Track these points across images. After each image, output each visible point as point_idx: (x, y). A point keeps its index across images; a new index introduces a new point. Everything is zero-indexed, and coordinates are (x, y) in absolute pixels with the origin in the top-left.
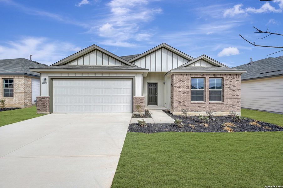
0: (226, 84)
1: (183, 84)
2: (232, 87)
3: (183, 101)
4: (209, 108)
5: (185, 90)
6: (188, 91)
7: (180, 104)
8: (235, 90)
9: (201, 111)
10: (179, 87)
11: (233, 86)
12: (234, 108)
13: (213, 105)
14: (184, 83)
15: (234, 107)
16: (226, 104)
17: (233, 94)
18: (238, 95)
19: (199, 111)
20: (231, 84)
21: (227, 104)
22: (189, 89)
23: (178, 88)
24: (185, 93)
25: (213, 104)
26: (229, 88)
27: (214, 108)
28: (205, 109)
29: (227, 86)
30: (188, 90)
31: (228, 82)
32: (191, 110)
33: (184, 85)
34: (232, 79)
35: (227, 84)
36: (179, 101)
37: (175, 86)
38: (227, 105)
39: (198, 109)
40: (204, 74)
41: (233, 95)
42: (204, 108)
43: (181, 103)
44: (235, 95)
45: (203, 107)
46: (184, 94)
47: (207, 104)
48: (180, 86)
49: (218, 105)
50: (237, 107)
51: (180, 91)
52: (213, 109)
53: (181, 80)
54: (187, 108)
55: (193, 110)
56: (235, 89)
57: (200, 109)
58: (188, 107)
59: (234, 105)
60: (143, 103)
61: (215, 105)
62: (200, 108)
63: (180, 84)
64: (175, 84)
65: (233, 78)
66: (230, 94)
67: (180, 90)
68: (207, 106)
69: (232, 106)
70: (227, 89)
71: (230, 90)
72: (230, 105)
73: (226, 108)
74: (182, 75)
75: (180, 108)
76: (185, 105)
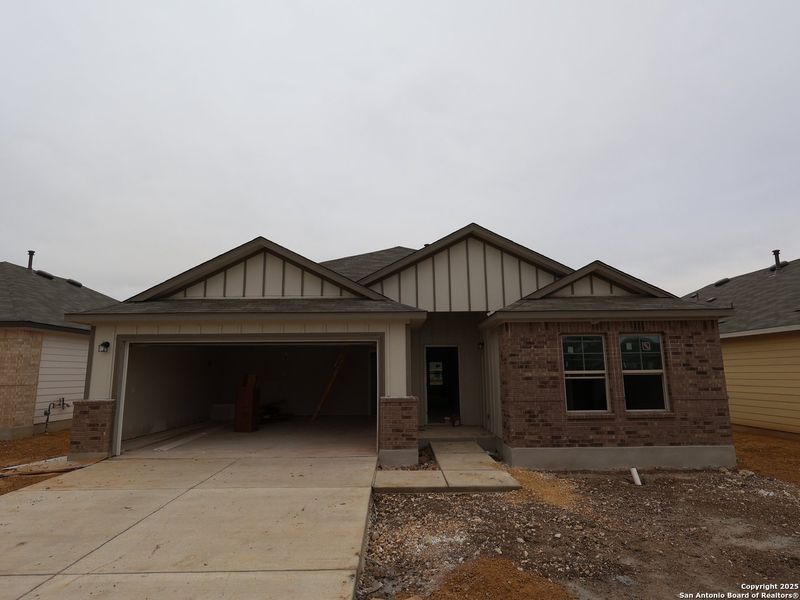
0: (676, 353)
1: (537, 355)
2: (696, 364)
3: (541, 412)
4: (628, 433)
5: (545, 374)
6: (555, 378)
7: (530, 421)
8: (705, 373)
9: (601, 445)
10: (527, 366)
11: (698, 357)
12: (712, 432)
13: (640, 424)
14: (540, 351)
15: (707, 427)
16: (683, 419)
17: (701, 386)
18: (719, 389)
19: (596, 445)
20: (690, 353)
21: (686, 419)
22: (557, 370)
23: (522, 367)
24: (545, 383)
25: (640, 421)
26: (684, 365)
27: (645, 432)
28: (614, 437)
29: (678, 361)
30: (554, 374)
31: (681, 347)
32: (570, 441)
33: (539, 359)
34: (692, 337)
35: (679, 353)
36: (529, 412)
38: (688, 423)
39: (591, 437)
40: (601, 323)
41: (701, 389)
42: (612, 433)
43: (534, 416)
44: (708, 389)
45: (608, 429)
46: (541, 387)
47: (620, 420)
48: (528, 362)
49: (656, 423)
50: (721, 428)
51: (528, 378)
52: (639, 437)
53: (530, 343)
54: (555, 434)
55: (575, 442)
56: (705, 369)
57: (598, 436)
58: (559, 429)
59: (708, 423)
60: (409, 417)
61: (646, 424)
62: (598, 433)
63: (529, 354)
64: (512, 355)
65: (696, 334)
66: (691, 385)
67: (529, 374)
68: (621, 428)
69: (701, 424)
70: (679, 368)
71: (689, 372)
72: (695, 423)
73: (685, 432)
74: (531, 325)
75: (531, 434)
76: (547, 425)
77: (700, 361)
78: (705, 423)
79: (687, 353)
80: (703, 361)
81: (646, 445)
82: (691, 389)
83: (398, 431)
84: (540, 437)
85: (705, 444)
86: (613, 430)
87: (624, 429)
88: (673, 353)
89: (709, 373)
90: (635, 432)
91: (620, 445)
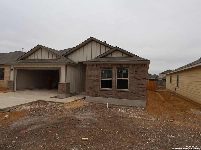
0: (132, 74)
1: (94, 73)
2: (137, 77)
3: (93, 88)
4: (115, 95)
5: (95, 78)
6: (97, 79)
7: (91, 90)
8: (140, 80)
9: (108, 98)
10: (91, 76)
11: (138, 75)
12: (139, 97)
13: (119, 93)
14: (94, 72)
15: (138, 95)
16: (131, 92)
17: (138, 84)
18: (144, 85)
19: (106, 97)
20: (136, 74)
21: (132, 93)
22: (98, 77)
23: (90, 76)
24: (95, 81)
25: (119, 92)
26: (134, 77)
27: (120, 95)
28: (111, 96)
29: (132, 76)
30: (98, 78)
31: (134, 72)
32: (100, 96)
34: (137, 69)
35: (133, 74)
36: (90, 88)
37: (87, 75)
38: (133, 94)
39: (105, 95)
40: (111, 65)
42: (111, 95)
43: (92, 89)
44: (140, 85)
45: (110, 93)
46: (94, 81)
48: (91, 75)
49: (123, 93)
50: (142, 96)
51: (91, 79)
52: (118, 96)
53: (92, 70)
54: (96, 94)
55: (101, 96)
56: (140, 78)
57: (107, 95)
58: (97, 93)
59: (139, 94)
60: (64, 87)
61: (120, 93)
62: (107, 94)
63: (92, 73)
64: (87, 73)
65: (139, 68)
66: (135, 83)
67: (91, 78)
68: (113, 94)
69: (137, 94)
70: (132, 78)
71: (135, 79)
72: (135, 94)
73: (131, 96)
74: (93, 65)
75: (90, 93)
76: (95, 91)
77: (139, 76)
78: (138, 94)
79: (135, 74)
80: (140, 76)
81: (120, 99)
82: (135, 84)
83: (62, 90)
84: (93, 94)
85: (137, 100)
86: (111, 94)
87: (114, 94)
88: (131, 74)
89: (141, 80)
90: (117, 95)
91: (113, 98)
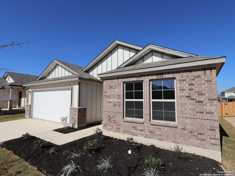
0: (182, 90)
1: (113, 92)
2: (195, 96)
3: (113, 117)
4: (150, 132)
5: (116, 100)
7: (109, 120)
8: (202, 102)
10: (109, 97)
11: (197, 92)
12: (202, 140)
13: (157, 128)
14: (115, 90)
15: (200, 136)
16: (182, 129)
17: (198, 110)
18: (212, 113)
20: (192, 90)
21: (185, 129)
22: (120, 99)
23: (108, 97)
24: (116, 104)
25: (157, 126)
26: (187, 97)
27: (158, 133)
28: (143, 133)
29: (183, 94)
30: (119, 100)
31: (186, 86)
32: (124, 131)
33: (114, 94)
34: (194, 80)
35: (184, 90)
36: (109, 116)
37: (105, 96)
38: (186, 132)
39: (132, 131)
40: (141, 75)
41: (197, 112)
43: (111, 118)
44: (203, 113)
45: (140, 128)
46: (114, 106)
47: (146, 125)
48: (110, 95)
49: (166, 129)
50: (211, 138)
51: (110, 102)
52: (156, 135)
53: (111, 87)
54: (118, 127)
55: (125, 132)
56: (202, 99)
57: (136, 131)
58: (119, 125)
59: (201, 134)
60: (76, 114)
61: (160, 129)
62: (135, 130)
63: (110, 92)
64: (105, 92)
65: (197, 77)
66: (190, 109)
67: (110, 100)
68: (147, 129)
69: (196, 134)
70: (183, 99)
71: (190, 101)
72: (191, 133)
73: (184, 137)
75: (109, 126)
76: (115, 123)
77: (199, 95)
78: (198, 134)
79: (189, 90)
80: (201, 94)
81: (159, 140)
82: (190, 112)
83: (73, 118)
84: (112, 128)
85: (197, 146)
86: (142, 129)
87: (148, 129)
88: (180, 90)
89: (204, 102)
90: (154, 132)
91: (145, 137)
